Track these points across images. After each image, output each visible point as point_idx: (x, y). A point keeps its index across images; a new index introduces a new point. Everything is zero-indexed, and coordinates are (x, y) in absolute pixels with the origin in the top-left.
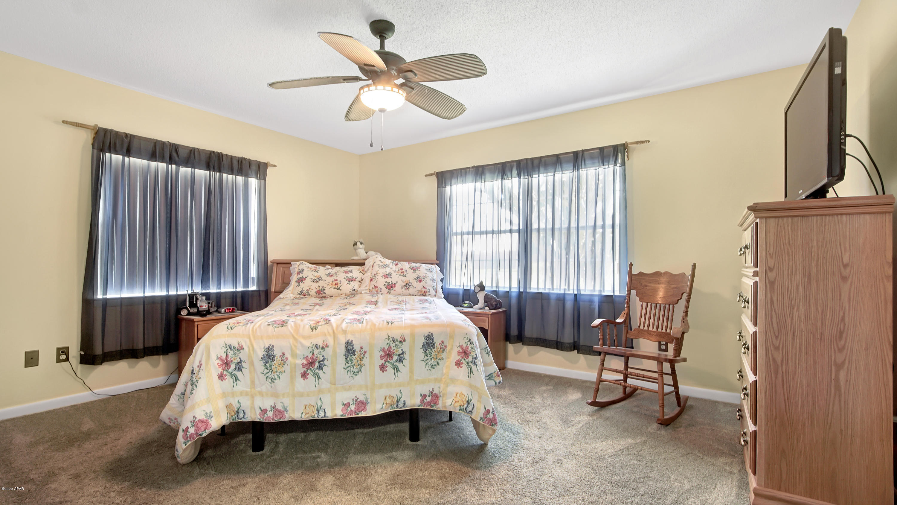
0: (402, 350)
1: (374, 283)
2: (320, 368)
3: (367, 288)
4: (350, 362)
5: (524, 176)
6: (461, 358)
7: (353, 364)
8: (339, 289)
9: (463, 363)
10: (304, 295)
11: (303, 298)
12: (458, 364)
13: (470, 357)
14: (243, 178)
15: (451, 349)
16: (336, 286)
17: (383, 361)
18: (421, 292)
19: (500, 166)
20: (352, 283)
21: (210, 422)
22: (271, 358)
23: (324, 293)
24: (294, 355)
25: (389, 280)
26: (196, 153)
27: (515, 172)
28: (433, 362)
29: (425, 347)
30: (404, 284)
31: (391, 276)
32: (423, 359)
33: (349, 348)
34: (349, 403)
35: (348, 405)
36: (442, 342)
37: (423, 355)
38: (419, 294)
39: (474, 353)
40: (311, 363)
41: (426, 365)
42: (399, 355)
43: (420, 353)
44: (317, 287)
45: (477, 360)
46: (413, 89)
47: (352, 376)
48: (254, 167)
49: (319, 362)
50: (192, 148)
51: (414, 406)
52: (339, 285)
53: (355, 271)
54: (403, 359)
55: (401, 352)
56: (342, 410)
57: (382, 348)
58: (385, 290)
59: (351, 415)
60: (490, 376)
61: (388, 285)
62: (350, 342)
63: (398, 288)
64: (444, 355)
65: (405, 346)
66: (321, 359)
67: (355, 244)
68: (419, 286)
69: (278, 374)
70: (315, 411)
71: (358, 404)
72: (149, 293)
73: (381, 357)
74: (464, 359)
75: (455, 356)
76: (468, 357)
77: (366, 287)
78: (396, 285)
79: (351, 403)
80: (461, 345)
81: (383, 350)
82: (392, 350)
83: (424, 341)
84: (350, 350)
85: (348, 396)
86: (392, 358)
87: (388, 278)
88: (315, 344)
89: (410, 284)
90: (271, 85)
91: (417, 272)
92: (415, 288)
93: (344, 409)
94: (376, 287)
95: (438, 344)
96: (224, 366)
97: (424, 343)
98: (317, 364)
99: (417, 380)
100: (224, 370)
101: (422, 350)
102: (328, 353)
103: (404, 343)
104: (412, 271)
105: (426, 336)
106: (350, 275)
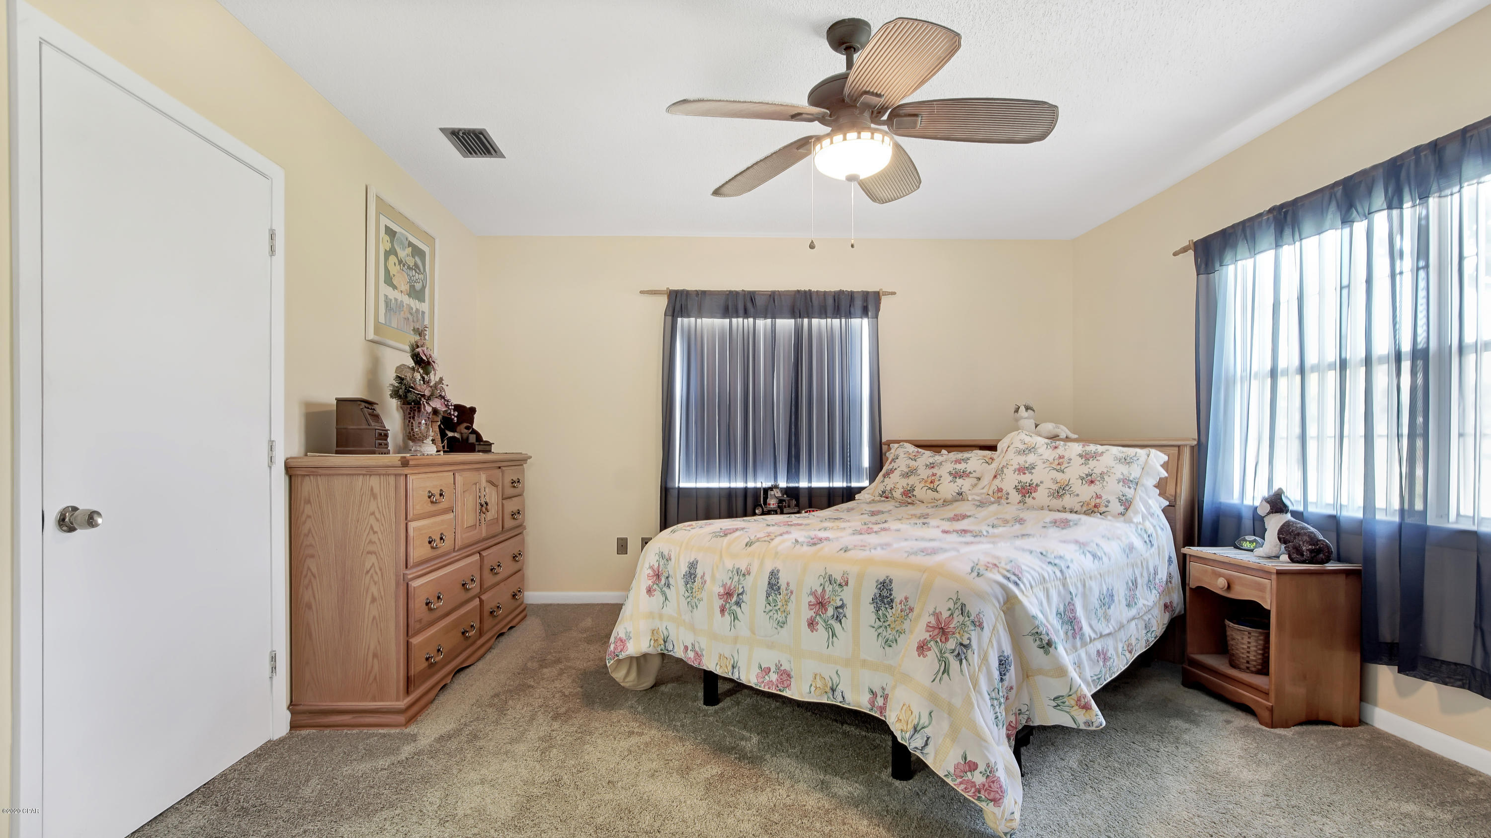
0: (841, 600)
1: (997, 482)
2: (738, 604)
3: (984, 491)
4: (773, 605)
5: (1413, 200)
6: (928, 638)
7: (777, 608)
8: (936, 491)
9: (930, 649)
10: (887, 498)
11: (884, 501)
12: (922, 648)
13: (951, 640)
14: (843, 320)
15: (919, 616)
16: (932, 485)
17: (812, 613)
18: (1088, 504)
19: (1339, 191)
20: (959, 481)
21: (628, 644)
22: (692, 577)
23: (913, 496)
24: (713, 577)
25: (1026, 478)
26: (776, 297)
27: (1379, 199)
28: (889, 634)
29: (877, 603)
30: (1055, 487)
31: (1033, 471)
32: (873, 625)
33: (773, 581)
34: (769, 669)
35: (767, 671)
36: (906, 598)
37: (874, 617)
38: (1085, 509)
39: (967, 636)
40: (729, 594)
41: (878, 636)
42: (837, 608)
43: (868, 612)
44: (905, 485)
45: (969, 651)
46: (916, 115)
47: (776, 627)
48: (858, 303)
49: (738, 595)
50: (771, 291)
51: (859, 707)
52: (937, 483)
53: (975, 460)
54: (842, 616)
55: (839, 603)
56: (757, 676)
57: (813, 590)
58: (1015, 497)
59: (769, 688)
60: (1059, 702)
61: (1022, 486)
62: (775, 571)
63: (1041, 496)
64: (906, 625)
65: (847, 595)
66: (741, 591)
67: (1017, 411)
68: (1086, 493)
69: (696, 601)
70: (730, 668)
71: (782, 675)
72: (733, 485)
73: (810, 605)
74: (937, 642)
75: (919, 631)
76: (947, 640)
77: (983, 488)
78: (1039, 488)
79: (773, 669)
80: (937, 611)
81: (813, 593)
82: (826, 597)
83: (876, 591)
84: (773, 586)
85: (769, 658)
86: (826, 610)
87: (1024, 474)
88: (736, 567)
89: (1067, 488)
90: (717, 192)
91: (1092, 463)
92: (1078, 495)
93: (761, 675)
94: (1000, 490)
95: (899, 601)
96: (655, 578)
97: (875, 595)
98: (735, 599)
99: (864, 661)
100: (654, 583)
101: (872, 608)
102: (748, 582)
103: (845, 587)
104: (1083, 461)
105: (881, 583)
106: (961, 467)
